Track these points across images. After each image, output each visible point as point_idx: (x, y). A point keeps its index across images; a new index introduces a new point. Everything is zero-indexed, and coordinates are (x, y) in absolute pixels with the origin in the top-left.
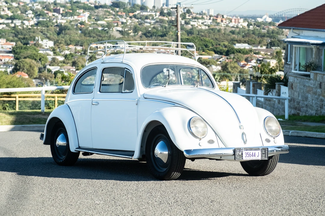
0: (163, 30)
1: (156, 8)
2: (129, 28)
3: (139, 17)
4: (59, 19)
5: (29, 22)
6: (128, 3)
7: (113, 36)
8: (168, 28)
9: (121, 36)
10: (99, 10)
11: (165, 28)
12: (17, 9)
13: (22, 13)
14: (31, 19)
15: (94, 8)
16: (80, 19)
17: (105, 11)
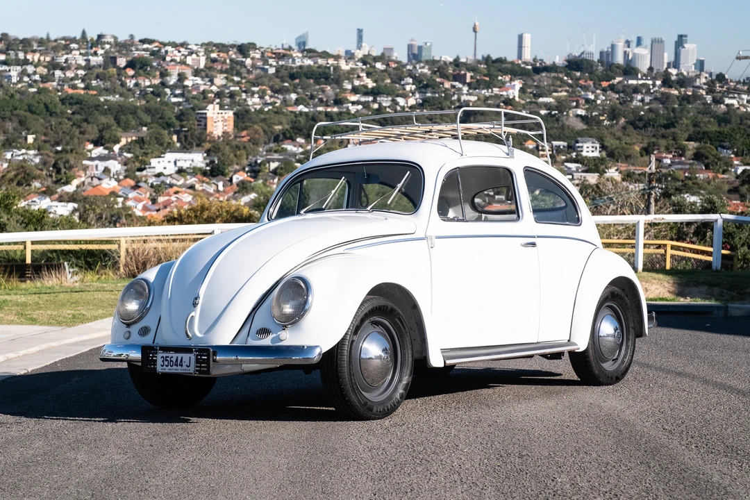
0: (669, 114)
1: (655, 71)
2: (600, 112)
3: (621, 89)
4: (463, 94)
5: (407, 101)
6: (599, 61)
7: (568, 126)
8: (678, 110)
9: (585, 127)
10: (542, 77)
11: (674, 110)
12: (384, 75)
13: (393, 82)
14: (411, 95)
15: (532, 72)
16: (504, 93)
17: (554, 77)
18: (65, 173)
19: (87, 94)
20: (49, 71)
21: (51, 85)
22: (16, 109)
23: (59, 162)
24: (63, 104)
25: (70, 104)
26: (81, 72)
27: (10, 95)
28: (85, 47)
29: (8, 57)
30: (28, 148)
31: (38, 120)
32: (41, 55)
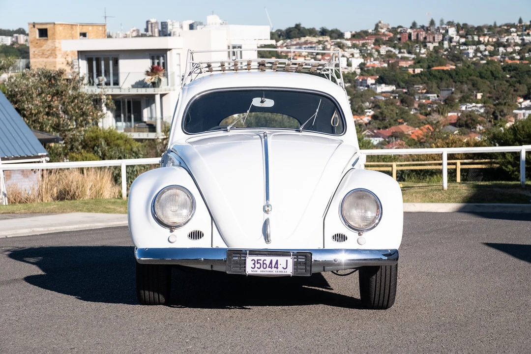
18: (501, 119)
19: (522, 63)
20: (495, 48)
21: (496, 58)
22: (471, 75)
23: (496, 111)
24: (504, 71)
25: (509, 71)
26: (518, 48)
27: (467, 66)
28: (521, 30)
29: (467, 40)
30: (477, 103)
31: (485, 83)
32: (490, 37)
